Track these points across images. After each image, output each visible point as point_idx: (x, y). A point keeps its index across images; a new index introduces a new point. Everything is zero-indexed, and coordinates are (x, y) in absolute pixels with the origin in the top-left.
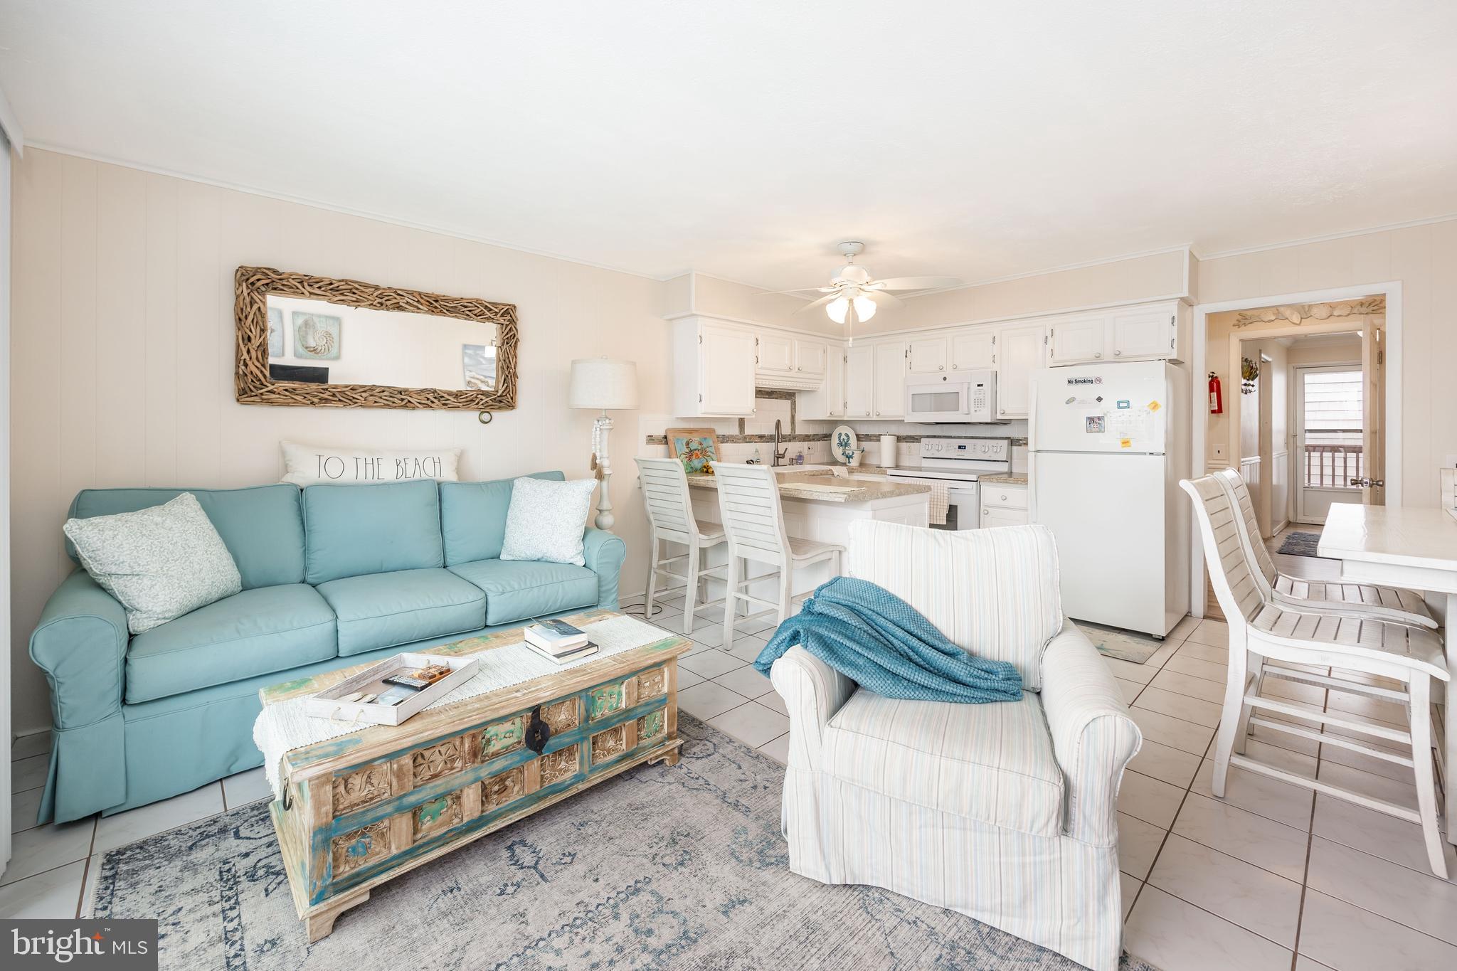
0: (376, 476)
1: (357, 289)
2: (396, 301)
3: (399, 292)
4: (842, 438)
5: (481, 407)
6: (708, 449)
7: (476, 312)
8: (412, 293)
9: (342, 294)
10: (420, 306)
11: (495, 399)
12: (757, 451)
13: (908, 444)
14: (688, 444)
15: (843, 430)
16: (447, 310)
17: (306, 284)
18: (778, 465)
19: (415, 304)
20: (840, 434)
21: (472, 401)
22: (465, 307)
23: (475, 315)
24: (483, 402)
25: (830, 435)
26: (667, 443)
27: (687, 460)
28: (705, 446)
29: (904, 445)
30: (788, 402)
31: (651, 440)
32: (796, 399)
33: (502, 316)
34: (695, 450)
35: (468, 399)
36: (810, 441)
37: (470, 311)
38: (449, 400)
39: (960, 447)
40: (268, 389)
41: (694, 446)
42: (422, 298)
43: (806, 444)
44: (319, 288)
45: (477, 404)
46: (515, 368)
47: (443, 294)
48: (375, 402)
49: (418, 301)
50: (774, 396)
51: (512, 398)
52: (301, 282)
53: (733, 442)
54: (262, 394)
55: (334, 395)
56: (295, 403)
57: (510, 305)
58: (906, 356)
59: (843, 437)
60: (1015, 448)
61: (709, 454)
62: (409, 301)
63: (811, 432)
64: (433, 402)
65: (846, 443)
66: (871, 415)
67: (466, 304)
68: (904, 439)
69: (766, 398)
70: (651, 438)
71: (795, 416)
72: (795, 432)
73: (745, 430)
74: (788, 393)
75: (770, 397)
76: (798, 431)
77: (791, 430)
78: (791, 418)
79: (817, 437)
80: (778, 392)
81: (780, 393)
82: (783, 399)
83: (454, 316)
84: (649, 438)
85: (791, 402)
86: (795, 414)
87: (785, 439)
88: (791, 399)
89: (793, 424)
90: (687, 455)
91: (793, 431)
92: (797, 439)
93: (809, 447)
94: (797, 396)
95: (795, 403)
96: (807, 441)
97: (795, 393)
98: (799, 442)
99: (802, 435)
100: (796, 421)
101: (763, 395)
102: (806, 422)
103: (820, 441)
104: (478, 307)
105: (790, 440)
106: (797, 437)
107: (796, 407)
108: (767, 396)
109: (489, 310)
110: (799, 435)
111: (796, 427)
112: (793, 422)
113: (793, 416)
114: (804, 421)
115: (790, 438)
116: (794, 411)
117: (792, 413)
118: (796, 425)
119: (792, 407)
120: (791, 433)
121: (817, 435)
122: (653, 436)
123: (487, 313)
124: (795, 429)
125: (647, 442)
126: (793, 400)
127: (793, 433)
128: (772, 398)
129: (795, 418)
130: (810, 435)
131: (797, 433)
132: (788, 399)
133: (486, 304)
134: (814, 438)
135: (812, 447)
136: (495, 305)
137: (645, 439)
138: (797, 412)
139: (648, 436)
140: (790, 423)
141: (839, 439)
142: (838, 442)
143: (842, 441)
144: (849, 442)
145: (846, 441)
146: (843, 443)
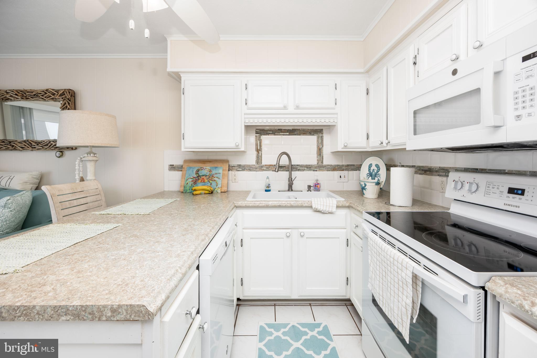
2: (6, 95)
3: (8, 91)
4: (372, 168)
6: (215, 176)
8: (13, 90)
10: (17, 97)
12: (268, 178)
13: (440, 178)
14: (198, 171)
15: (374, 160)
18: (292, 190)
20: (370, 166)
21: (47, 145)
22: (40, 94)
23: (45, 97)
25: (360, 166)
26: (182, 170)
27: (192, 182)
28: (214, 172)
30: (313, 139)
31: (172, 167)
32: (324, 135)
33: (61, 95)
34: (203, 176)
35: (45, 144)
36: (343, 170)
37: (43, 96)
38: (35, 146)
39: (511, 191)
41: (201, 173)
42: (18, 93)
43: (337, 173)
47: (28, 89)
49: (16, 95)
50: (296, 133)
53: (250, 170)
57: (65, 89)
58: (415, 63)
59: (374, 167)
61: (215, 179)
62: (13, 94)
63: (345, 163)
65: (376, 174)
66: (384, 144)
67: (39, 92)
68: (437, 172)
69: (286, 135)
70: (172, 166)
71: (323, 149)
72: (322, 162)
73: (262, 161)
74: (313, 129)
75: (291, 134)
76: (325, 162)
77: (317, 161)
78: (317, 151)
79: (352, 167)
80: (301, 130)
81: (303, 130)
82: (307, 135)
83: (35, 100)
84: (171, 166)
85: (317, 137)
86: (322, 148)
87: (310, 168)
88: (317, 134)
89: (320, 156)
90: (193, 180)
91: (320, 162)
92: (325, 168)
93: (340, 176)
94: (323, 132)
95: (322, 137)
96: (337, 170)
97: (322, 129)
98: (328, 171)
99: (332, 165)
100: (324, 154)
101: (283, 132)
102: (337, 154)
103: (356, 170)
104: (46, 93)
105: (316, 169)
106: (325, 167)
107: (323, 140)
108: (288, 134)
109: (54, 94)
110: (328, 165)
111: (323, 158)
112: (320, 155)
113: (320, 150)
114: (333, 153)
115: (316, 168)
116: (320, 145)
117: (318, 146)
118: (323, 157)
119: (318, 141)
120: (318, 163)
121: (351, 165)
122: (173, 165)
123: (51, 95)
124: (322, 160)
125: (169, 170)
126: (320, 135)
127: (320, 163)
128: (294, 135)
129: (322, 151)
130: (343, 166)
131: (323, 163)
132: (313, 135)
133: (52, 91)
134: (347, 168)
135: (345, 176)
136: (57, 91)
137: (167, 167)
138: (324, 146)
139: (170, 165)
140: (316, 155)
141: (369, 170)
142: (368, 172)
143: (372, 171)
144: (379, 173)
145: (376, 171)
146: (374, 173)
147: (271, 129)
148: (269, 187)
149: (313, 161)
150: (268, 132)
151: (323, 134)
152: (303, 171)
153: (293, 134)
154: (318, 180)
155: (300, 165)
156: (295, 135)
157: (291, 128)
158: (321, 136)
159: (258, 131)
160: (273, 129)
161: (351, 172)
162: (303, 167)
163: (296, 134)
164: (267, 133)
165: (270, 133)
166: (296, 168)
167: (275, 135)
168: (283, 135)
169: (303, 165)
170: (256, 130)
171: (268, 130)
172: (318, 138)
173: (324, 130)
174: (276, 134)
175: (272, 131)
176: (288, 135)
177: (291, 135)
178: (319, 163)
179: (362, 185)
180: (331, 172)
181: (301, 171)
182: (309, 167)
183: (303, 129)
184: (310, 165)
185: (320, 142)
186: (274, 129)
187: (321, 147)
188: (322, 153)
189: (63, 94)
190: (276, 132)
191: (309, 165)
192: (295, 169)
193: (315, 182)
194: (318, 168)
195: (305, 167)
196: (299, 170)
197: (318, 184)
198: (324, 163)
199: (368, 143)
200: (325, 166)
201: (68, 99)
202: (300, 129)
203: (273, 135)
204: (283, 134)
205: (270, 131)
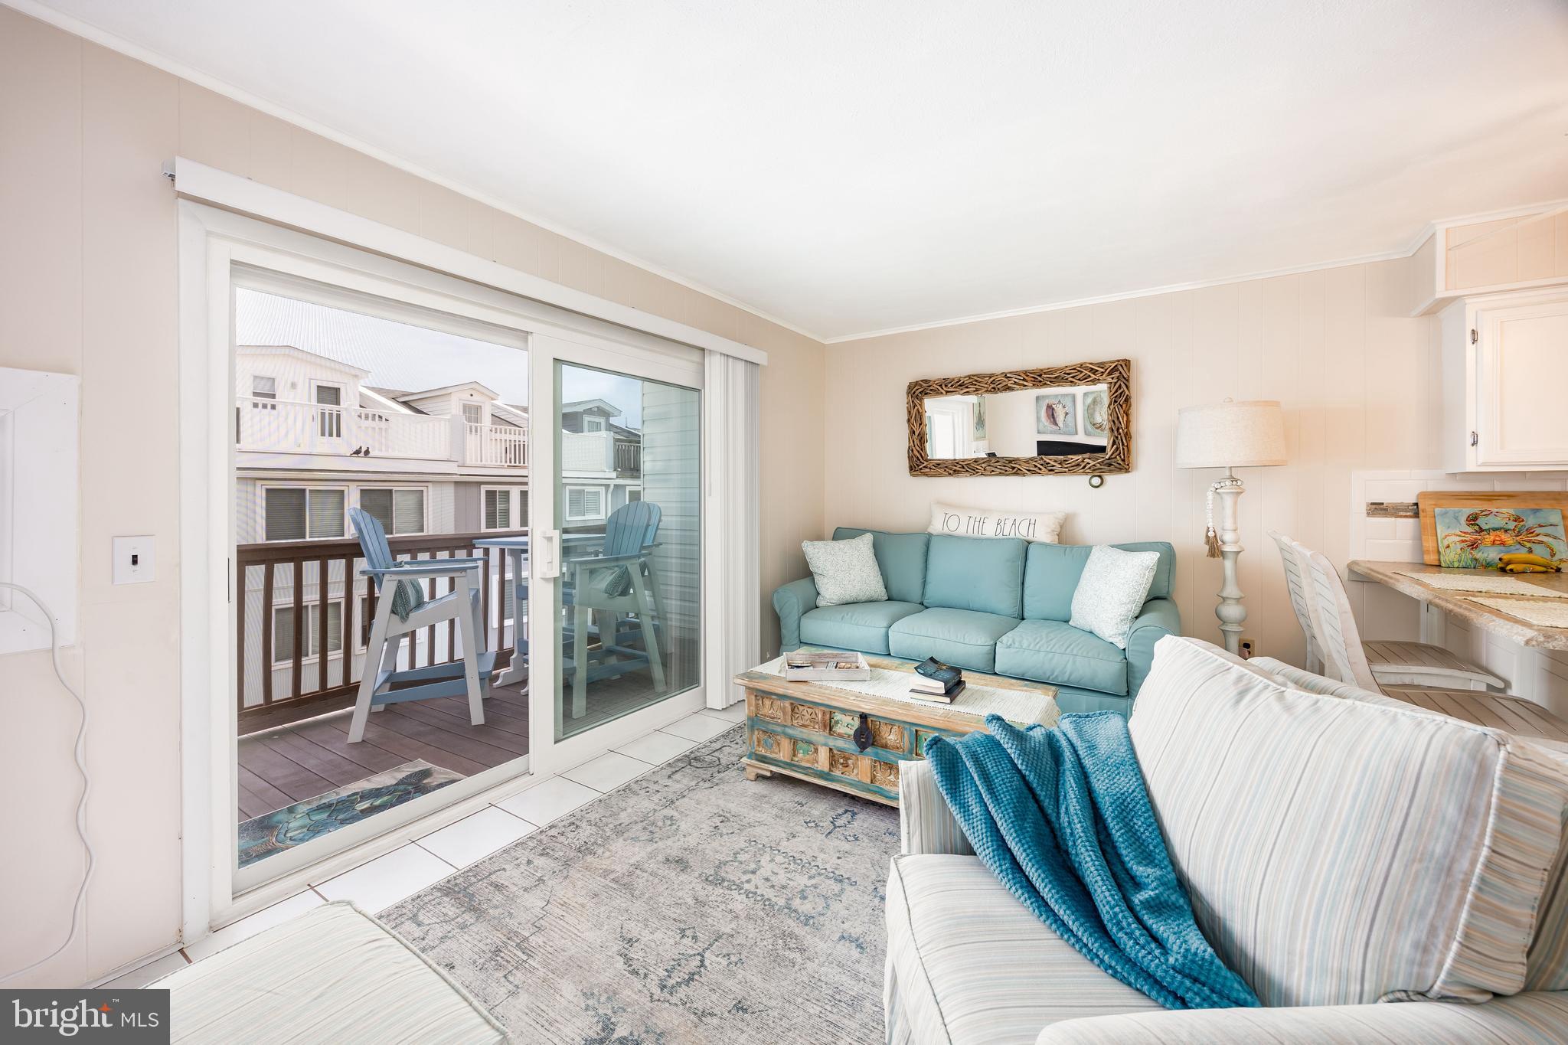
0: (980, 532)
1: (976, 381)
2: (1004, 384)
3: (1008, 375)
5: (1088, 471)
6: (1539, 530)
7: (1078, 377)
8: (1017, 374)
9: (967, 387)
10: (1025, 383)
11: (1102, 462)
14: (1474, 518)
16: (1050, 382)
17: (943, 386)
19: (1021, 382)
21: (1078, 465)
22: (1069, 374)
23: (1079, 380)
24: (1089, 466)
26: (1416, 515)
27: (1464, 545)
28: (1531, 521)
31: (1378, 509)
33: (1110, 374)
34: (1495, 529)
35: (1073, 464)
37: (1073, 377)
38: (1054, 466)
40: (924, 465)
41: (1487, 523)
42: (1027, 376)
44: (952, 386)
45: (1084, 468)
46: (1127, 427)
47: (1047, 367)
48: (993, 471)
49: (1024, 380)
51: (1123, 460)
52: (941, 386)
54: (921, 469)
55: (963, 467)
56: (939, 475)
57: (1119, 361)
61: (1541, 538)
62: (1016, 380)
64: (1040, 469)
67: (1068, 372)
70: (1377, 507)
83: (1059, 386)
84: (1374, 506)
90: (1464, 538)
104: (1082, 372)
109: (1094, 372)
122: (1383, 504)
123: (1092, 375)
125: (1368, 514)
133: (1091, 366)
136: (1101, 365)
137: (1363, 509)
139: (1372, 504)
189: (1115, 369)
201: (1125, 378)
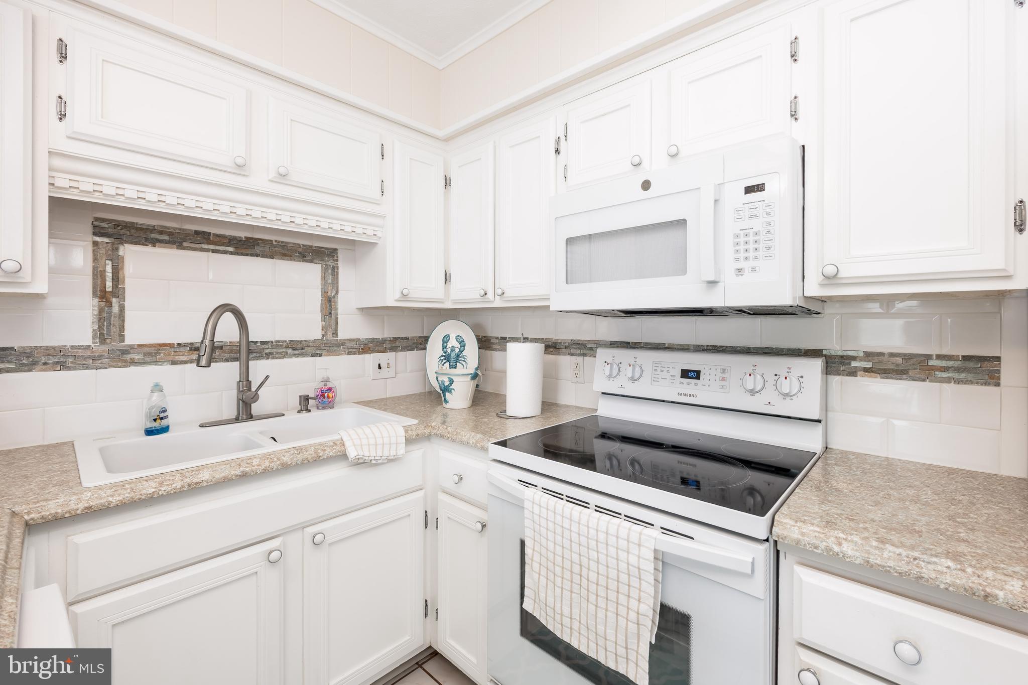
4: (449, 345)
13: (573, 358)
15: (454, 330)
18: (250, 417)
20: (446, 339)
25: (426, 339)
29: (566, 362)
32: (340, 264)
36: (384, 351)
39: (685, 374)
43: (371, 360)
50: (258, 250)
58: (557, 151)
59: (453, 342)
60: (835, 380)
63: (388, 333)
65: (458, 356)
66: (490, 295)
68: (566, 348)
69: (225, 252)
71: (336, 300)
72: (335, 333)
73: (126, 333)
74: (311, 247)
75: (244, 251)
76: (344, 333)
77: (323, 330)
78: (322, 305)
79: (405, 343)
80: (274, 243)
81: (281, 245)
82: (294, 260)
85: (322, 267)
86: (334, 297)
87: (303, 349)
88: (323, 260)
89: (331, 317)
91: (330, 333)
92: (344, 348)
93: (379, 365)
94: (337, 257)
95: (335, 270)
96: (372, 352)
97: (336, 250)
98: (348, 354)
99: (359, 340)
100: (340, 311)
101: (215, 244)
102: (371, 313)
103: (412, 350)
105: (318, 352)
106: (342, 344)
107: (338, 278)
108: (231, 249)
110: (350, 340)
111: (337, 323)
112: (330, 313)
113: (330, 301)
114: (362, 310)
115: (319, 348)
116: (330, 288)
117: (324, 293)
118: (337, 319)
119: (323, 278)
120: (323, 336)
121: (402, 338)
124: (334, 327)
126: (331, 263)
127: (330, 336)
128: (252, 255)
129: (335, 305)
130: (384, 340)
131: (337, 335)
132: (311, 261)
134: (394, 345)
135: (388, 364)
138: (339, 291)
140: (318, 316)
141: (444, 348)
142: (441, 353)
143: (449, 351)
144: (464, 353)
145: (457, 350)
146: (453, 355)
147: (166, 227)
148: (162, 419)
149: (313, 331)
150: (153, 236)
151: (337, 260)
152: (280, 358)
153: (249, 252)
154: (329, 378)
155: (272, 342)
156: (257, 255)
157: (243, 234)
158: (333, 267)
159: (106, 225)
160: (174, 229)
161: (401, 355)
162: (281, 347)
163: (258, 252)
164: (146, 239)
165: (160, 241)
166: (259, 351)
167: (180, 247)
168: (214, 251)
169: (283, 342)
170: (96, 223)
171: (153, 229)
172: (324, 270)
173: (339, 252)
174: (185, 244)
175: (171, 234)
176: (231, 253)
177: (242, 254)
178: (327, 334)
179: (443, 381)
180: (357, 356)
181: (277, 358)
182: (299, 348)
183: (282, 242)
184: (302, 341)
185: (330, 281)
186: (180, 229)
187: (331, 293)
188: (336, 309)
190: (185, 240)
191: (298, 341)
192: (255, 355)
193: (321, 385)
194: (325, 348)
195: (288, 347)
196: (268, 356)
197: (330, 389)
198: (339, 335)
199: (447, 292)
200: (344, 343)
202: (271, 241)
203: (171, 248)
204: (212, 247)
205: (161, 232)
